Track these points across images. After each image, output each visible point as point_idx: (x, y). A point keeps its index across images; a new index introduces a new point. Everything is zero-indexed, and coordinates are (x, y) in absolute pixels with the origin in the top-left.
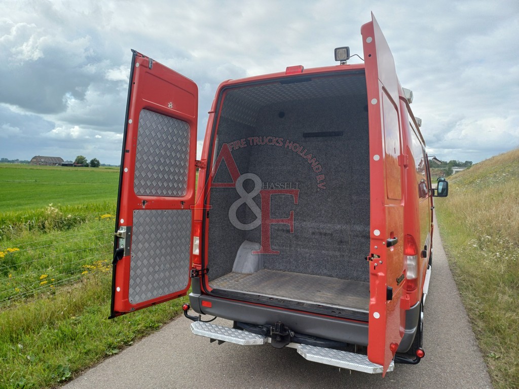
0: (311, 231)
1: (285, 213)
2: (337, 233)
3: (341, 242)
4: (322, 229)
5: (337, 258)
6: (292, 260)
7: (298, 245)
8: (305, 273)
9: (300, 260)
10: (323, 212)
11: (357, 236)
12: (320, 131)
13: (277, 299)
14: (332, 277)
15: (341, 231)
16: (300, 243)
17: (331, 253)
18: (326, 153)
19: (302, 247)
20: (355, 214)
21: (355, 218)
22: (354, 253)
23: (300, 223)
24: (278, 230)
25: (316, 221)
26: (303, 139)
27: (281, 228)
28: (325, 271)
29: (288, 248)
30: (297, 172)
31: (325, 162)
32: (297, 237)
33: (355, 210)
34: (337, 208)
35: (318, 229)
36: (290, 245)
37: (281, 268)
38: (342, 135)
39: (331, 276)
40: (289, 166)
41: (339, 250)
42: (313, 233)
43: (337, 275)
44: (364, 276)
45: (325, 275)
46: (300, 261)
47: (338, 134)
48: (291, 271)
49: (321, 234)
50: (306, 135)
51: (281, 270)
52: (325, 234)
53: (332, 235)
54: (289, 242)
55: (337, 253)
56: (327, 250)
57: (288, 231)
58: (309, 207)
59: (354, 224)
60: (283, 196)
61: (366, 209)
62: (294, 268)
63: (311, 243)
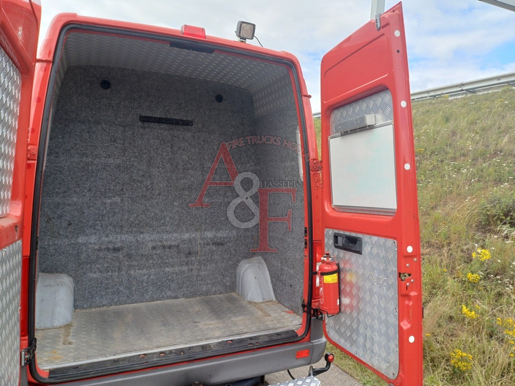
0: (150, 245)
1: (111, 224)
2: (185, 244)
3: (190, 253)
4: (166, 241)
5: (184, 273)
6: (121, 288)
7: (131, 266)
8: (141, 302)
9: (134, 285)
10: (168, 219)
11: (208, 244)
12: (164, 117)
13: (171, 352)
14: (178, 298)
15: (190, 241)
16: (134, 263)
17: (177, 269)
18: (172, 146)
19: (137, 268)
20: (206, 219)
21: (206, 223)
22: (204, 264)
23: (135, 237)
24: (100, 250)
25: (157, 232)
26: (140, 123)
27: (103, 247)
28: (169, 293)
29: (117, 273)
30: (131, 167)
31: (170, 157)
32: (129, 256)
33: (206, 214)
34: (185, 213)
35: (160, 241)
36: (119, 269)
37: (104, 303)
38: (192, 125)
39: (176, 297)
40: (118, 158)
41: (187, 264)
42: (154, 248)
43: (184, 295)
44: (213, 289)
45: (168, 298)
46: (134, 288)
47: (187, 123)
48: (120, 304)
49: (164, 247)
50: (145, 119)
51: (103, 306)
52: (170, 247)
53: (178, 246)
54: (118, 264)
55: (185, 268)
56: (172, 266)
57: (116, 250)
58: (148, 214)
59: (205, 230)
60: (109, 201)
61: (218, 213)
62: (125, 299)
63: (151, 261)
